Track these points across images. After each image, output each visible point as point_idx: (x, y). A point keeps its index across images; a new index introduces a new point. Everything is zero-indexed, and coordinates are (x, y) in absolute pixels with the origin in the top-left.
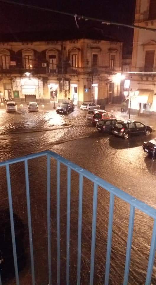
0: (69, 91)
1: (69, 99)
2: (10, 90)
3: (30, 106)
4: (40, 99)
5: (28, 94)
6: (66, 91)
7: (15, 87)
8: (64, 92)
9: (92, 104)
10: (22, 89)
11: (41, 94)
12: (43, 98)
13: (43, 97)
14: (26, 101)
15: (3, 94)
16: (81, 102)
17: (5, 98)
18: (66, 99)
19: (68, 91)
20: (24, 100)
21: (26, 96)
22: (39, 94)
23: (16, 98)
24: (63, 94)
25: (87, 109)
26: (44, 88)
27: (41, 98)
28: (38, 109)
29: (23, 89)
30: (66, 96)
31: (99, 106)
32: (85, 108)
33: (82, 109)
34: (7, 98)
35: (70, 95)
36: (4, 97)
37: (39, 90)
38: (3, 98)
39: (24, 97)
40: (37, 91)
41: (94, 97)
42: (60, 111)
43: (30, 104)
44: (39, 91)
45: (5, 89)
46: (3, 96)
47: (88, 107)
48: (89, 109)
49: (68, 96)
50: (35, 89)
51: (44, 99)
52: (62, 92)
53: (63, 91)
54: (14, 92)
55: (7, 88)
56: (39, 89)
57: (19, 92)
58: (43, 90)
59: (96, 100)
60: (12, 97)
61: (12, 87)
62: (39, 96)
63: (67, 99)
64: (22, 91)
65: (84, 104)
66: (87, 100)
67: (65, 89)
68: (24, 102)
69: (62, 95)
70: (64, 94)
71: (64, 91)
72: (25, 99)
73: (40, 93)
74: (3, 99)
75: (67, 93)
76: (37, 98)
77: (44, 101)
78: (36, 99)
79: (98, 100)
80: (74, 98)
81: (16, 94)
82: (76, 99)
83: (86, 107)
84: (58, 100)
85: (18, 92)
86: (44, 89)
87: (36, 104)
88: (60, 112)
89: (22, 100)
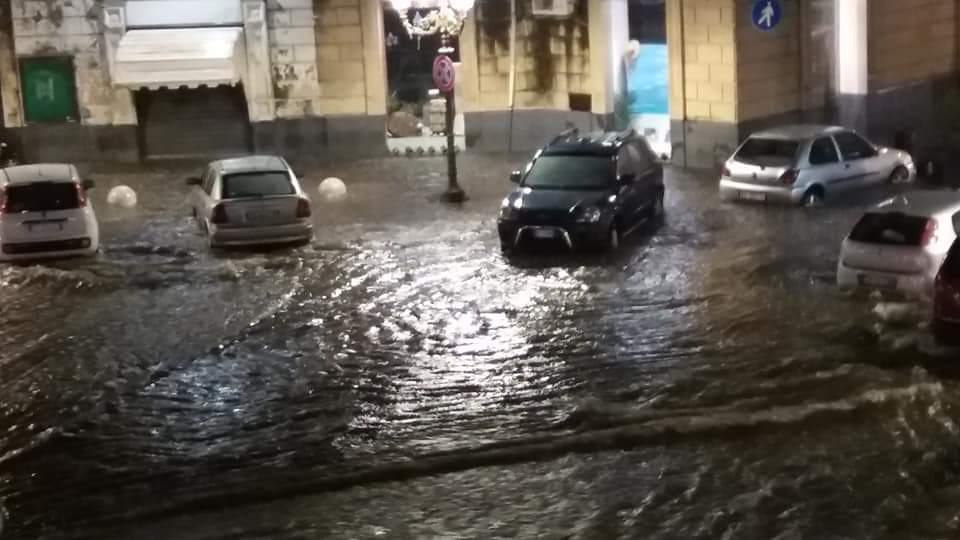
0: (577, 33)
1: (580, 102)
3: (225, 194)
4: (292, 123)
6: (544, 29)
7: (38, 18)
8: (519, 38)
9: (838, 136)
10: (102, 34)
11: (292, 75)
12: (318, 110)
13: (310, 97)
14: (143, 150)
16: (710, 127)
18: (542, 105)
19: (562, 32)
20: (131, 138)
21: (144, 98)
22: (278, 77)
24: (516, 63)
25: (796, 192)
26: (328, 18)
27: (291, 110)
28: (308, 223)
29: (117, 31)
30: (542, 78)
31: (903, 158)
32: (770, 181)
35: (584, 61)
37: (279, 34)
39: (127, 117)
40: (260, 50)
41: (827, 75)
42: (543, 233)
43: (225, 179)
44: (272, 45)
48: (816, 189)
49: (569, 75)
50: (234, 34)
51: (323, 121)
52: (505, 46)
53: (512, 33)
54: (26, 66)
56: (270, 28)
57: (80, 62)
58: (309, 35)
59: (849, 98)
60: (8, 124)
61: (5, 24)
62: (280, 95)
63: (561, 102)
64: (103, 53)
66: (772, 107)
67: (537, 11)
68: (132, 155)
69: (505, 75)
70: (529, 64)
71: (527, 27)
72: (139, 130)
73: (281, 59)
75: (556, 48)
76: (260, 111)
77: (324, 139)
78: (249, 127)
79: (869, 97)
80: (631, 87)
81: (47, 88)
83: (789, 178)
84: (468, 117)
85: (61, 66)
86: (319, 27)
87: (286, 174)
89: (109, 137)
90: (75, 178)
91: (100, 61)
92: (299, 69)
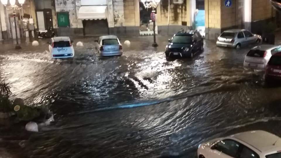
0: (184, 7)
1: (184, 23)
2: (50, 10)
3: (103, 44)
4: (118, 28)
5: (91, 18)
6: (176, 7)
7: (61, 3)
8: (171, 8)
9: (244, 32)
10: (75, 7)
11: (118, 17)
12: (124, 25)
13: (122, 22)
14: (84, 33)
15: (34, 20)
16: (215, 29)
17: (38, 29)
18: (176, 24)
19: (180, 7)
20: (82, 31)
21: (85, 22)
22: (115, 17)
23: (63, 29)
24: (170, 14)
25: (234, 44)
26: (127, 4)
27: (118, 25)
28: (122, 51)
29: (79, 6)
30: (176, 18)
31: (259, 37)
32: (228, 42)
33: (220, 47)
34: (42, 30)
35: (185, 14)
36: (36, 28)
37: (115, 7)
38: (35, 30)
39: (81, 26)
40: (111, 11)
41: (242, 18)
42: (175, 53)
43: (103, 41)
44: (114, 10)
45: (37, 10)
46: (34, 24)
47: (237, 41)
48: (239, 44)
49: (182, 17)
50: (105, 7)
51: (125, 27)
52: (167, 10)
53: (169, 7)
54: (58, 14)
55: (43, 8)
56: (113, 6)
57: (70, 14)
58: (122, 8)
59: (247, 23)
60: (54, 27)
61: (53, 5)
62: (116, 21)
63: (180, 23)
64: (76, 11)
65: (223, 36)
66: (229, 25)
67: (175, 2)
68: (82, 35)
69: (167, 17)
70: (173, 15)
71: (172, 6)
72: (84, 29)
73: (116, 13)
74: (33, 32)
75: (179, 11)
76: (111, 25)
77: (125, 32)
78: (108, 28)
79: (252, 23)
80: (196, 20)
81: (63, 20)
82: (203, 25)
83: (233, 41)
85: (66, 14)
86: (125, 6)
87: (117, 40)
88: (176, 55)
89: (77, 31)
90: (69, 40)
91: (75, 14)
92: (120, 16)
